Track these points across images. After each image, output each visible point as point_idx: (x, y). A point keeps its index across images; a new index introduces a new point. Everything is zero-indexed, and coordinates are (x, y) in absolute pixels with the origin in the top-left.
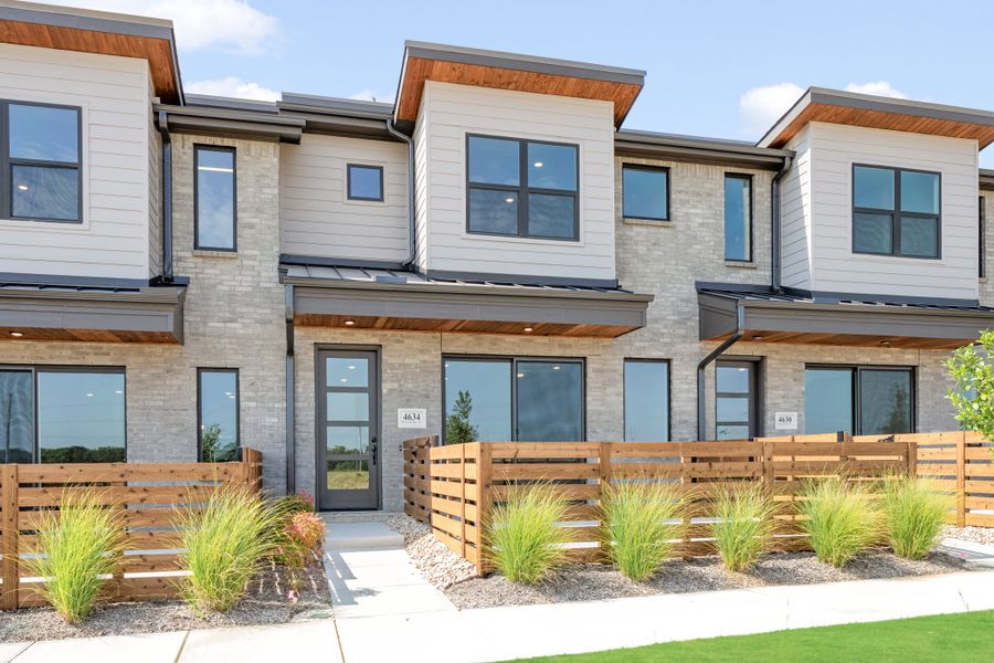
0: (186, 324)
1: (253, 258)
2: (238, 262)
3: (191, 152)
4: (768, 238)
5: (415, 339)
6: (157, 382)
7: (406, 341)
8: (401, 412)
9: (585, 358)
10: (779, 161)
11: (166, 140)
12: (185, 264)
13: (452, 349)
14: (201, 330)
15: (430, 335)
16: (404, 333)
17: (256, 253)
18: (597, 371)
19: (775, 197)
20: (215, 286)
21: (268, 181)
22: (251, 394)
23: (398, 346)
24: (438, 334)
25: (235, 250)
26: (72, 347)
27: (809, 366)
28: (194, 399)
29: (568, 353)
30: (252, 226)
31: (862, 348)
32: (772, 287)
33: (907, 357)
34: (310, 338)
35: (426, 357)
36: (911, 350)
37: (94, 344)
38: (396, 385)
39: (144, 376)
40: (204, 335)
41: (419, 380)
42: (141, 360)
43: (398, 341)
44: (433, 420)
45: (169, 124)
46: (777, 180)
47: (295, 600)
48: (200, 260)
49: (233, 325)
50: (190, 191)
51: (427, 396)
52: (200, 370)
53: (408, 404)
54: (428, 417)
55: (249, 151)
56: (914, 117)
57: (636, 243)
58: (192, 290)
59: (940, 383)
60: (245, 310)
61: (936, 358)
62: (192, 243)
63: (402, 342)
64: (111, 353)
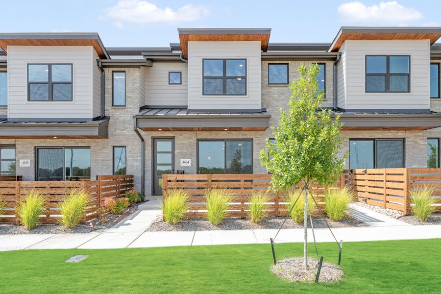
0: (109, 132)
1: (131, 108)
2: (126, 110)
3: (111, 74)
4: (332, 88)
5: (187, 134)
6: (100, 151)
7: (184, 135)
8: (182, 160)
9: (253, 139)
10: (335, 57)
11: (103, 71)
12: (109, 111)
13: (200, 137)
14: (114, 133)
15: (192, 132)
16: (183, 132)
17: (132, 106)
18: (258, 144)
19: (335, 72)
20: (118, 119)
21: (136, 81)
22: (130, 155)
23: (181, 137)
24: (195, 132)
25: (125, 106)
26: (74, 141)
27: (351, 139)
28: (112, 157)
29: (245, 137)
30: (130, 97)
31: (376, 131)
32: (333, 108)
33: (399, 134)
34: (149, 135)
35: (191, 141)
36: (401, 131)
37: (81, 139)
38: (180, 151)
39: (96, 149)
40: (115, 135)
41: (188, 149)
42: (95, 144)
43: (181, 135)
44: (193, 163)
45: (102, 65)
46: (336, 64)
47: (92, 226)
48: (114, 110)
49: (124, 131)
50: (111, 87)
51: (191, 155)
52: (114, 147)
53: (184, 157)
54: (192, 162)
55: (130, 71)
56: (393, 34)
57: (274, 94)
58: (111, 121)
59: (416, 145)
60: (128, 126)
61: (414, 134)
62: (111, 104)
63: (182, 135)
64: (86, 142)
